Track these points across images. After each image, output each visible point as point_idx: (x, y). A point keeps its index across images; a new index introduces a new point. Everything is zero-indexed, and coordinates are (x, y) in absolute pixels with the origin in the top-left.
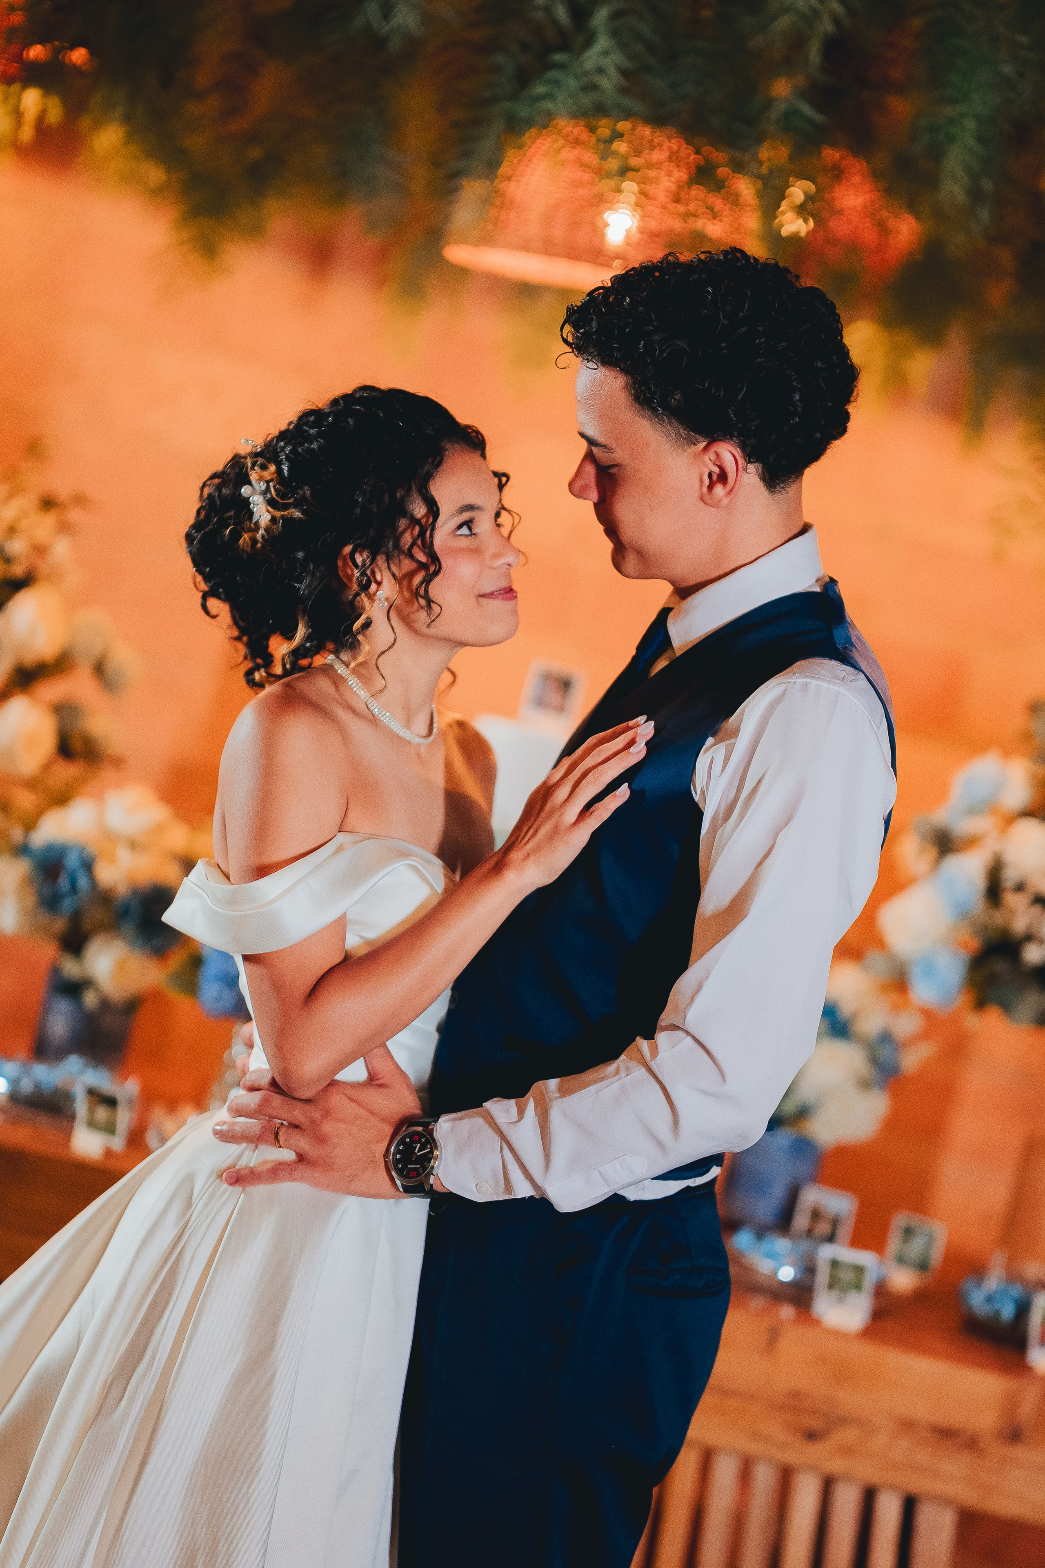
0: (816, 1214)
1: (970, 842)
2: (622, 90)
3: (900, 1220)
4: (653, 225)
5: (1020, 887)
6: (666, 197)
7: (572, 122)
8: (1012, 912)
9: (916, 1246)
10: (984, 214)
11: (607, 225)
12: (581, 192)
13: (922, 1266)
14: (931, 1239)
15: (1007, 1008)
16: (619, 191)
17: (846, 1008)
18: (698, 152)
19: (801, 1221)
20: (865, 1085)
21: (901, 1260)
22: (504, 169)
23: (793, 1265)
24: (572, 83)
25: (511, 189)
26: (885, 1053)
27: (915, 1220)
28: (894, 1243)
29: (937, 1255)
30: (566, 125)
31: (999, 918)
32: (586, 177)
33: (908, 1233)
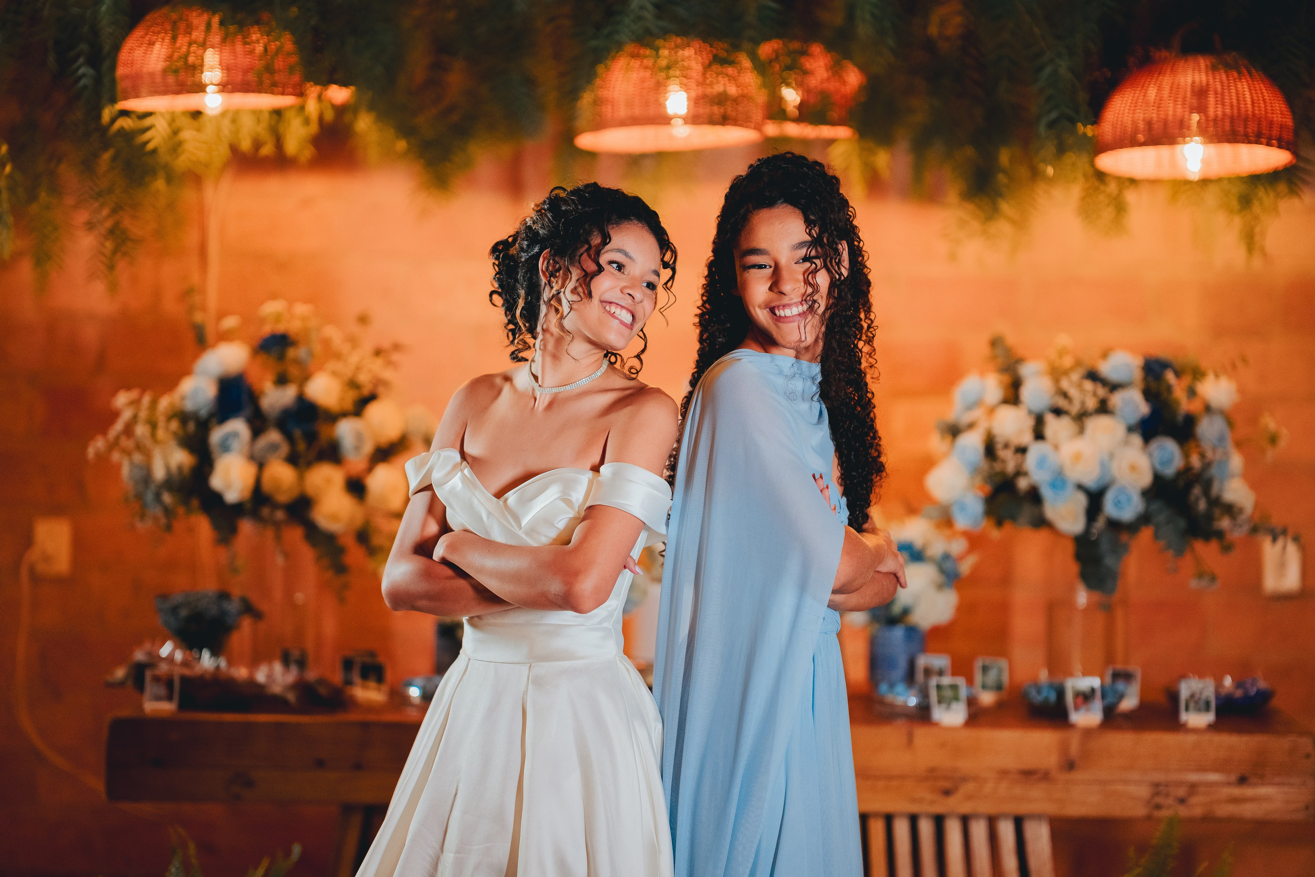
0: (928, 672)
1: (971, 426)
2: (659, 17)
3: (978, 664)
4: (693, 94)
5: (1006, 446)
6: (698, 75)
7: (633, 45)
8: (1004, 461)
9: (992, 676)
10: (891, 42)
11: (666, 100)
12: (646, 84)
13: (999, 687)
14: (1000, 671)
15: (1013, 518)
16: (668, 78)
17: (918, 542)
18: (711, 46)
19: (920, 677)
20: (940, 587)
21: (984, 687)
22: (598, 82)
23: (915, 696)
24: (627, 21)
25: (603, 93)
26: (948, 565)
27: (988, 661)
28: (978, 678)
29: (1005, 678)
30: (630, 48)
31: (998, 467)
32: (648, 74)
33: (985, 669)
